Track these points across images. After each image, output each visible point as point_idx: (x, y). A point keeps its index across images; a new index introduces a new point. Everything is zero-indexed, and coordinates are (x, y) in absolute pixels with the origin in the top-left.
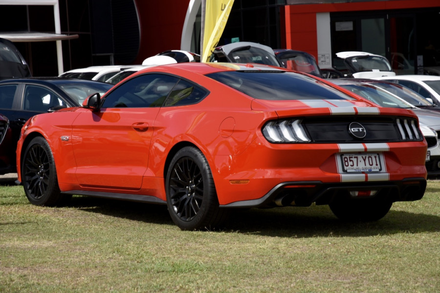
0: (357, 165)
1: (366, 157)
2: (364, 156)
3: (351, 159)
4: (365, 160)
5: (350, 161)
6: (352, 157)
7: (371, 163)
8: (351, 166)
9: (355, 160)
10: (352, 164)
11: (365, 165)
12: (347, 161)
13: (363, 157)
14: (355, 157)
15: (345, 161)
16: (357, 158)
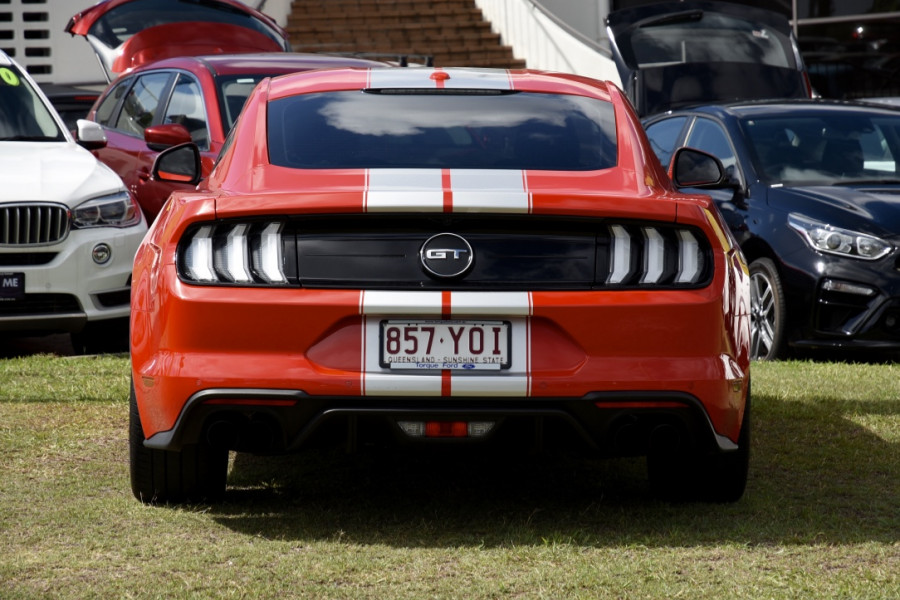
0: (428, 352)
1: (462, 330)
2: (456, 328)
3: (411, 334)
4: (456, 338)
5: (407, 338)
6: (415, 329)
7: (477, 347)
8: (407, 351)
9: (423, 338)
10: (412, 348)
11: (456, 352)
12: (397, 339)
13: (451, 330)
14: (424, 329)
15: (390, 339)
16: (432, 331)
